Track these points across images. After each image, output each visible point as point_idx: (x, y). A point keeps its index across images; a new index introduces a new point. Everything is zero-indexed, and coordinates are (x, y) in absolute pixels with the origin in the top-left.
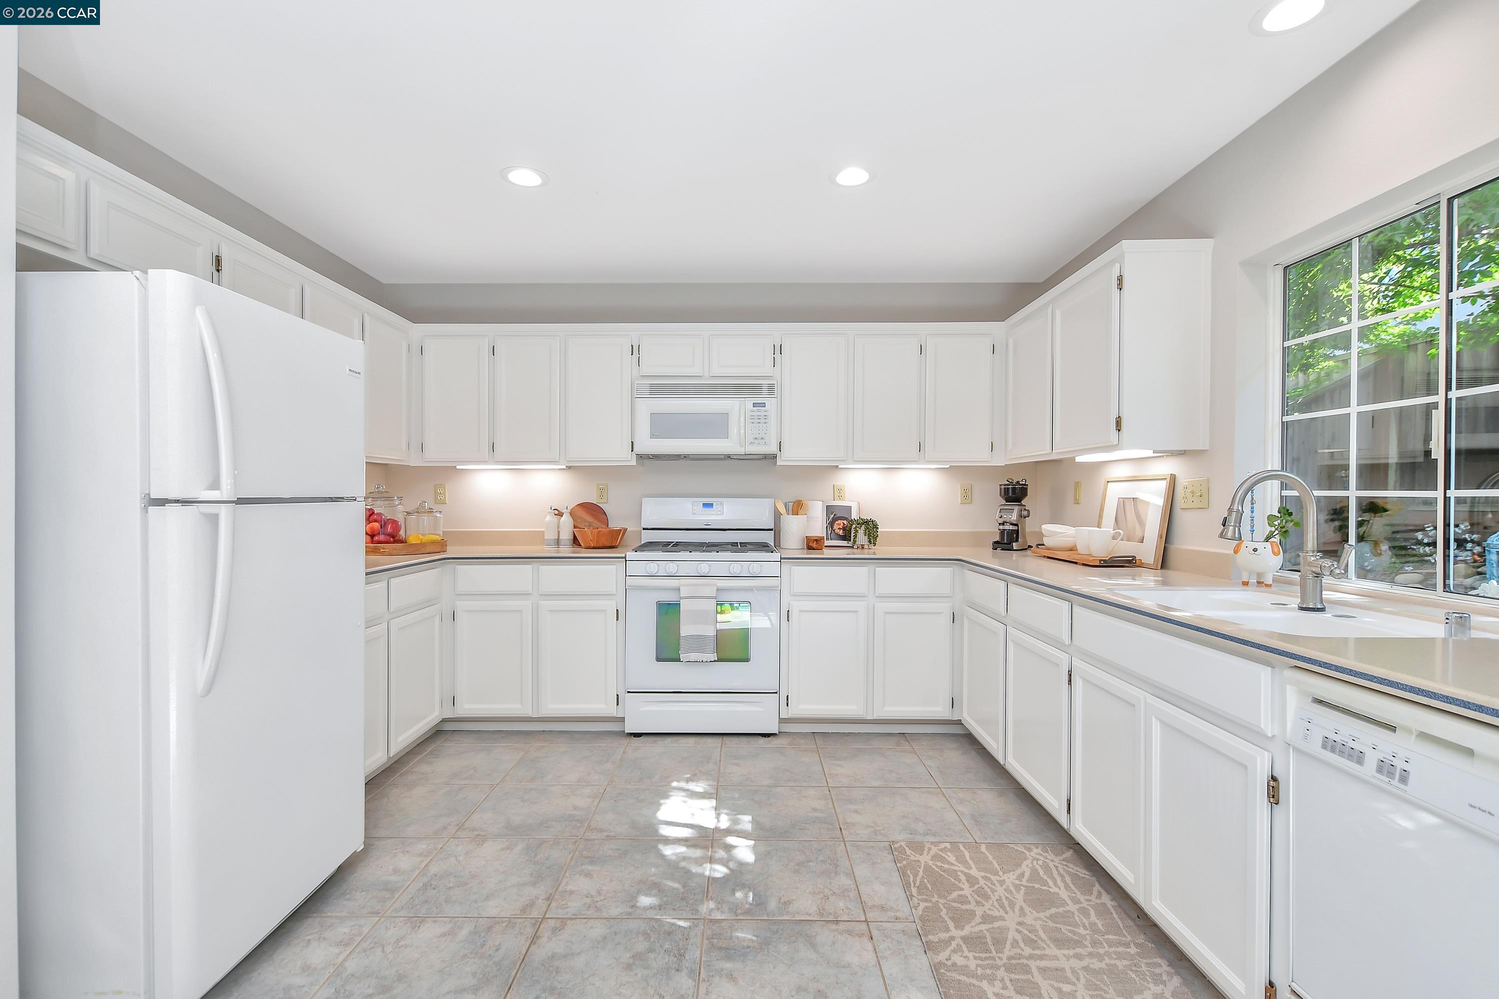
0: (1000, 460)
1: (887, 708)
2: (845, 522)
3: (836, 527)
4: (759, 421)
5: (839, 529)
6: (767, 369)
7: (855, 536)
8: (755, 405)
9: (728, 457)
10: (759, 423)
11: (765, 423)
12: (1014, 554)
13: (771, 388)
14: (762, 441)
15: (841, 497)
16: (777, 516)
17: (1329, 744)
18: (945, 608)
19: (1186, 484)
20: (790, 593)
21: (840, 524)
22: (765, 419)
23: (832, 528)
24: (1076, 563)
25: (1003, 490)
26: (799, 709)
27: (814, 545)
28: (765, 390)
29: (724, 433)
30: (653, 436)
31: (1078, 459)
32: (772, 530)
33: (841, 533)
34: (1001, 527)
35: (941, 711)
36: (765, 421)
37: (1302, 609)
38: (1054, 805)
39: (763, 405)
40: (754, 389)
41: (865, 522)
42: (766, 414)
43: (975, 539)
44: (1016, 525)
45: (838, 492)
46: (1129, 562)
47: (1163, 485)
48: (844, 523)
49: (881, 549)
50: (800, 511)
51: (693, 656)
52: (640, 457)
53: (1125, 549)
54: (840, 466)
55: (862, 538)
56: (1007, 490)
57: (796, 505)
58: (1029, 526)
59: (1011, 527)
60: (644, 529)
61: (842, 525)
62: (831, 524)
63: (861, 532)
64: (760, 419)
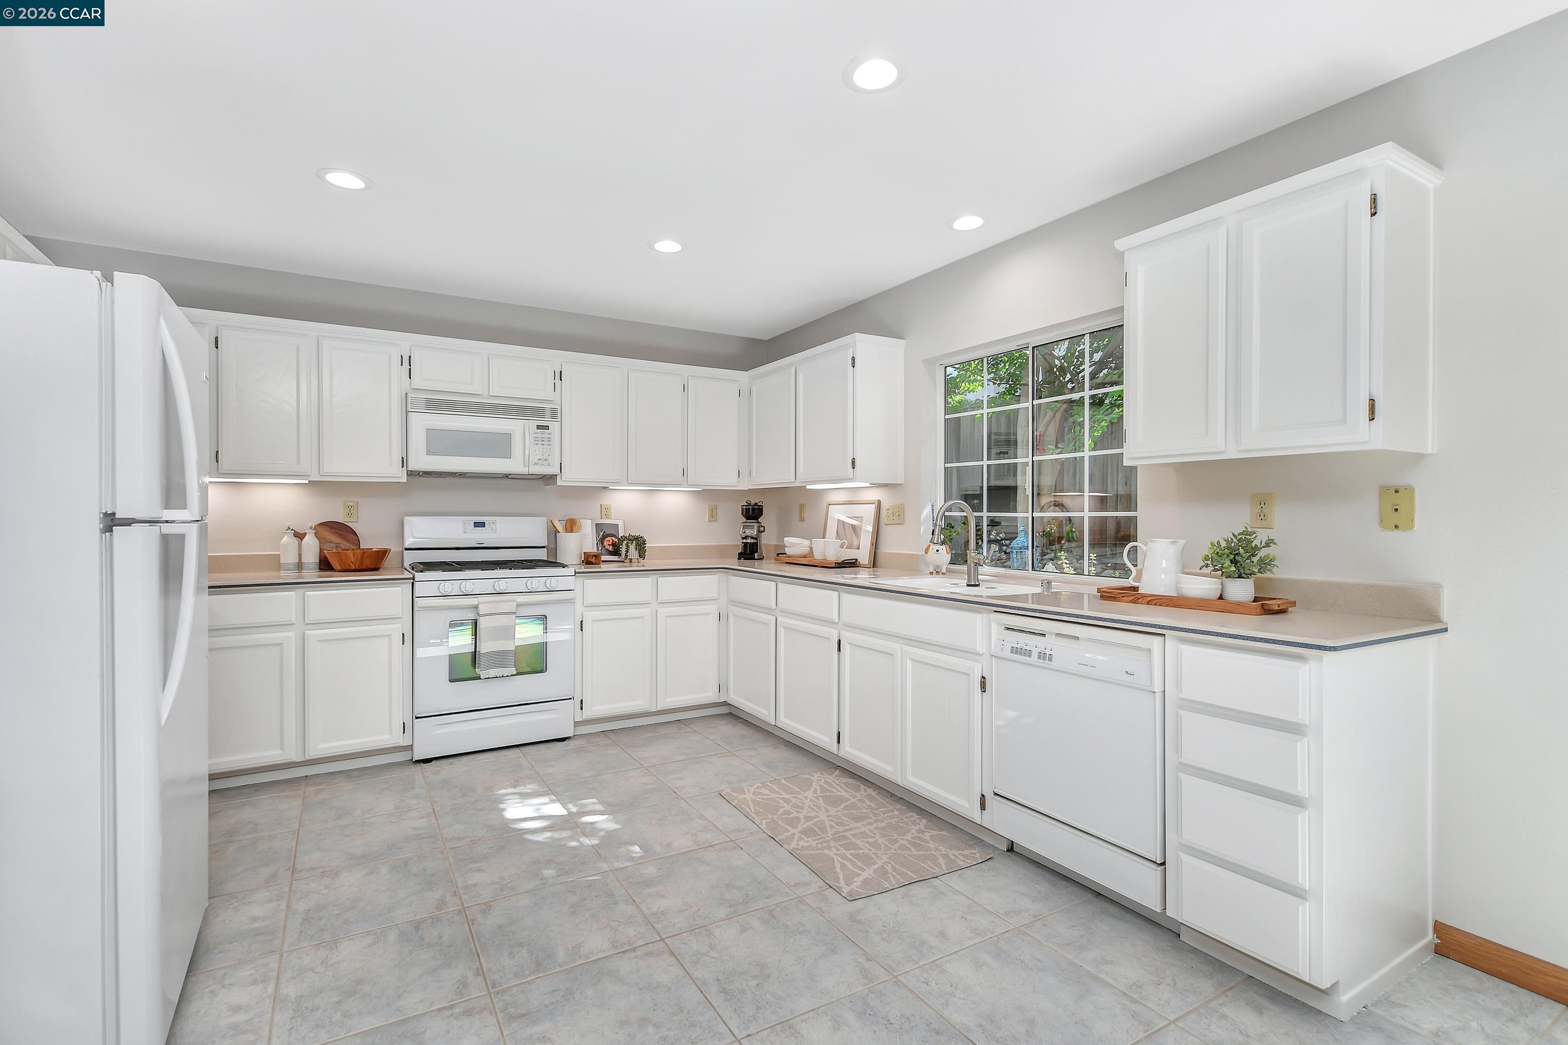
0: (745, 485)
1: (668, 700)
2: (614, 538)
3: (605, 543)
4: (543, 443)
5: (609, 545)
6: (548, 394)
7: (627, 551)
8: (539, 427)
9: (507, 476)
10: (543, 445)
11: (549, 445)
12: (756, 563)
13: (554, 414)
14: (545, 462)
15: (607, 516)
16: (553, 533)
17: (1014, 650)
18: (713, 608)
19: (889, 507)
20: (583, 604)
21: (609, 541)
22: (549, 441)
23: (602, 544)
24: (816, 566)
25: (745, 510)
26: (594, 709)
27: (593, 560)
28: (548, 414)
29: (506, 453)
30: (429, 453)
31: (808, 487)
32: (544, 547)
33: (611, 548)
34: (745, 541)
35: (710, 696)
36: (549, 443)
37: (968, 585)
38: (825, 740)
39: (547, 428)
40: (537, 412)
41: (635, 539)
42: (549, 436)
43: (721, 551)
44: (756, 539)
45: (605, 511)
46: (852, 564)
47: (873, 508)
48: (613, 540)
49: (649, 563)
50: (575, 529)
51: (493, 672)
52: (411, 474)
53: (847, 555)
54: (610, 488)
55: (633, 553)
56: (747, 510)
57: (568, 523)
58: (768, 540)
59: (752, 541)
60: (406, 549)
61: (611, 541)
62: (602, 541)
63: (632, 547)
64: (544, 441)
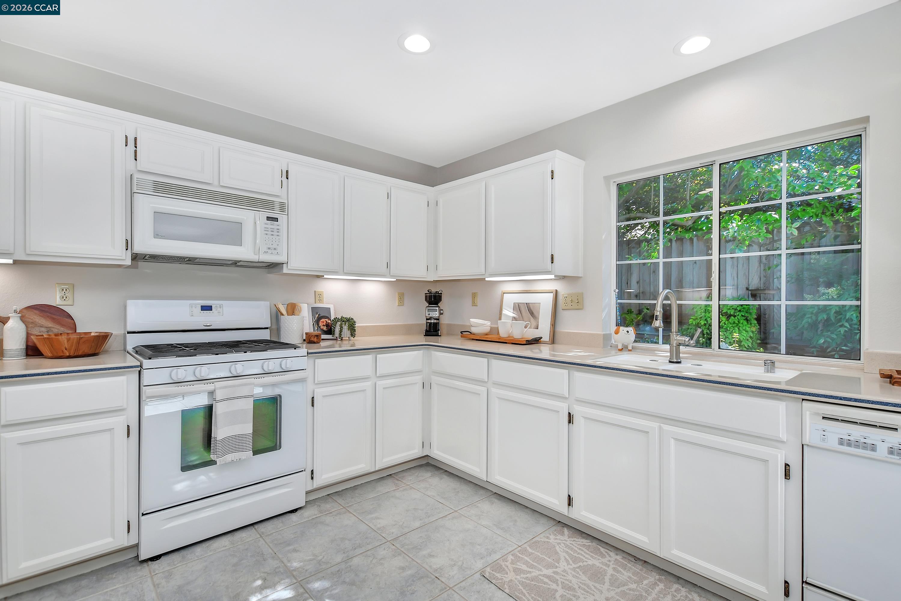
0: (431, 278)
1: (385, 460)
2: (327, 320)
3: (321, 324)
4: (272, 233)
5: (323, 325)
6: (275, 189)
7: (341, 331)
8: (268, 218)
9: (235, 263)
10: (273, 235)
11: (278, 235)
12: (439, 339)
13: (283, 207)
14: (275, 251)
15: (321, 301)
16: (276, 316)
18: (418, 379)
19: (567, 295)
20: (314, 382)
21: (323, 322)
22: (278, 232)
23: (318, 325)
25: (428, 297)
26: (321, 479)
27: (315, 340)
28: (277, 207)
29: (238, 241)
30: (157, 236)
31: (487, 279)
32: (267, 328)
33: (325, 328)
34: (429, 321)
35: (416, 452)
36: (278, 234)
37: (670, 362)
38: (560, 506)
39: (276, 220)
40: (266, 204)
41: (348, 320)
42: (278, 227)
43: (408, 330)
44: (438, 319)
45: (318, 296)
47: (551, 296)
48: (326, 321)
49: (360, 341)
50: (296, 312)
51: (230, 457)
52: (135, 257)
53: (531, 334)
54: (325, 276)
55: (346, 332)
56: (430, 297)
57: (289, 307)
59: (435, 321)
60: (128, 333)
61: (325, 322)
62: (317, 322)
63: (345, 328)
64: (273, 231)
